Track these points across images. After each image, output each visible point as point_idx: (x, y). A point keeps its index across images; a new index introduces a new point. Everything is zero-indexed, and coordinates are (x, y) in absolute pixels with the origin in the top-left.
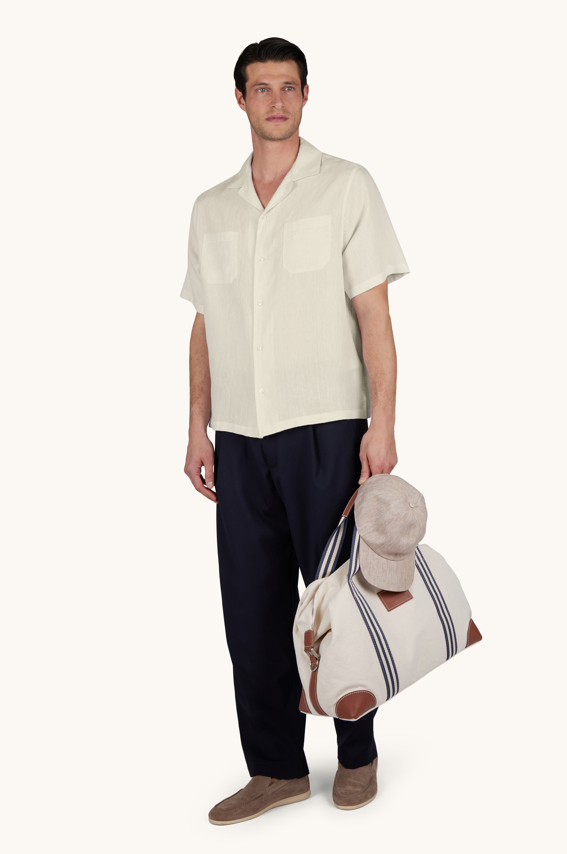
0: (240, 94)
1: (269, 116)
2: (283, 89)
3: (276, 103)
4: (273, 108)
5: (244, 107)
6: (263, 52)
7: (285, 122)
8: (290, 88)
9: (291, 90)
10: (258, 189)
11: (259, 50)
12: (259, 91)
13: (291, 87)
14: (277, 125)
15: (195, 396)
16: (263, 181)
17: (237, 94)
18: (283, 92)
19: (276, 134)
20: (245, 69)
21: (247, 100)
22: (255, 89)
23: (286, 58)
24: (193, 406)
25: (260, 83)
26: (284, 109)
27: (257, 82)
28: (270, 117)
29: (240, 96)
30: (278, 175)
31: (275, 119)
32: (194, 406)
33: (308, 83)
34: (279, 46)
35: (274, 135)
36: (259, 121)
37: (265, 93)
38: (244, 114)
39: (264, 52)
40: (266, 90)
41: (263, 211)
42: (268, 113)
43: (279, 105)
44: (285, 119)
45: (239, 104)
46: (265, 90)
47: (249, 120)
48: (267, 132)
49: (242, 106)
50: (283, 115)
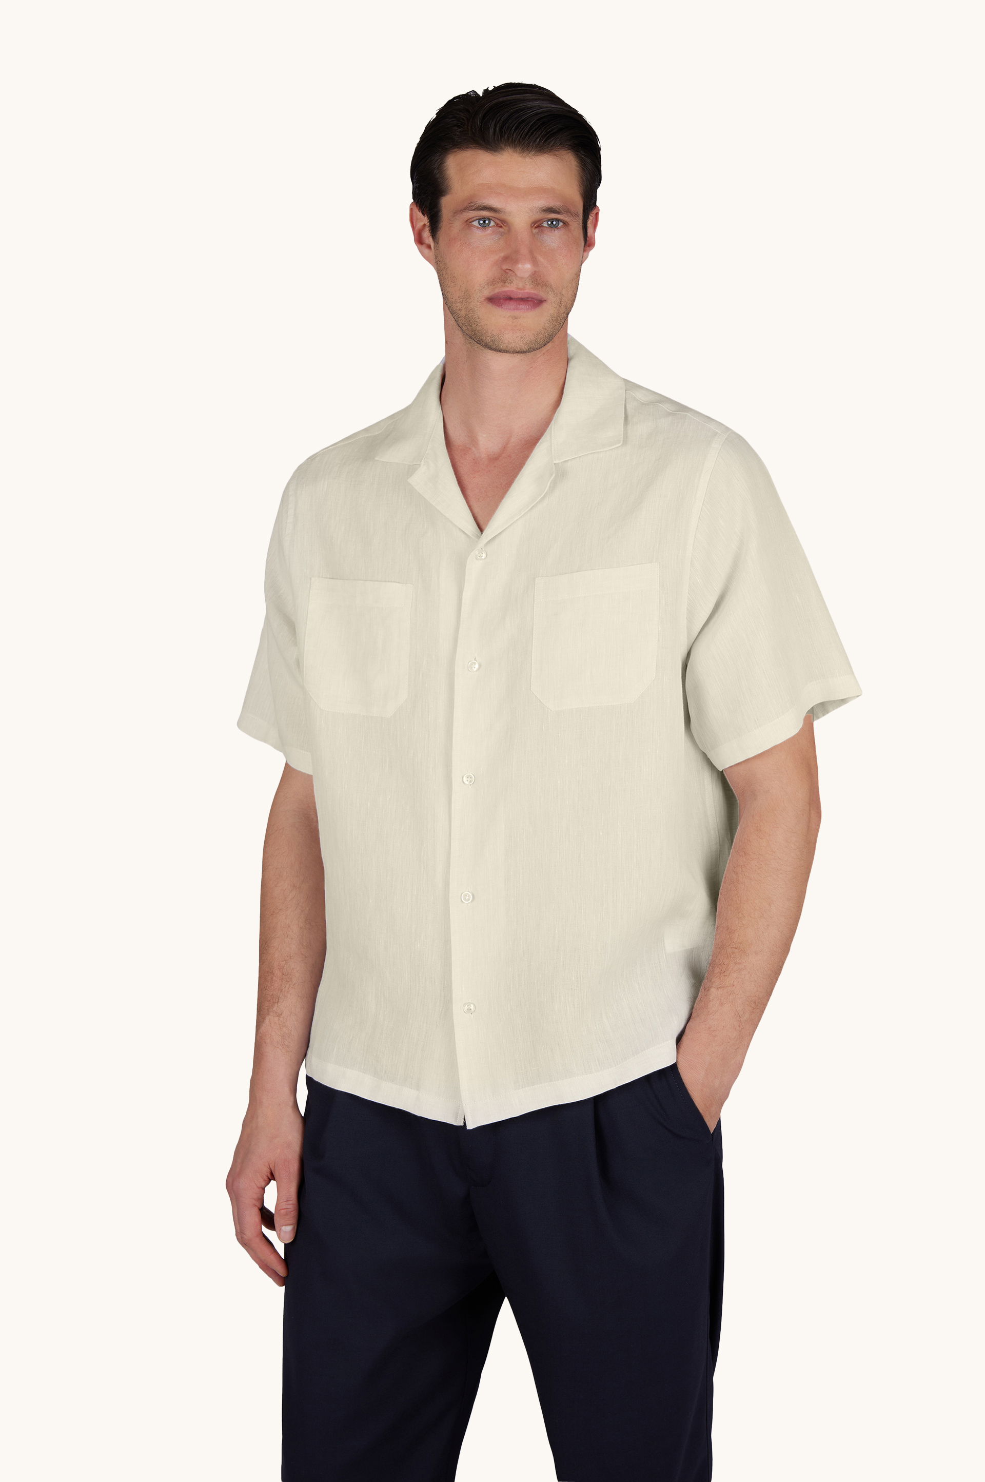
0: (424, 220)
1: (497, 291)
2: (537, 225)
3: (516, 262)
4: (507, 271)
5: (431, 254)
6: (493, 125)
7: (537, 311)
8: (554, 224)
9: (556, 227)
10: (463, 470)
11: (484, 118)
12: (476, 223)
13: (558, 220)
14: (516, 318)
15: (272, 993)
16: (473, 449)
17: (414, 218)
18: (537, 230)
19: (510, 338)
20: (442, 162)
21: (440, 242)
22: (466, 219)
23: (553, 145)
24: (264, 1019)
25: (479, 206)
26: (537, 279)
27: (471, 202)
28: (498, 293)
29: (422, 224)
30: (513, 440)
31: (512, 302)
32: (267, 1021)
33: (597, 204)
34: (537, 114)
35: (506, 342)
36: (470, 301)
37: (489, 231)
38: (429, 274)
39: (496, 126)
40: (492, 223)
41: (479, 538)
42: (492, 282)
43: (525, 268)
44: (537, 302)
45: (419, 246)
46: (490, 222)
47: (442, 289)
48: (487, 332)
49: (426, 251)
50: (532, 291)
